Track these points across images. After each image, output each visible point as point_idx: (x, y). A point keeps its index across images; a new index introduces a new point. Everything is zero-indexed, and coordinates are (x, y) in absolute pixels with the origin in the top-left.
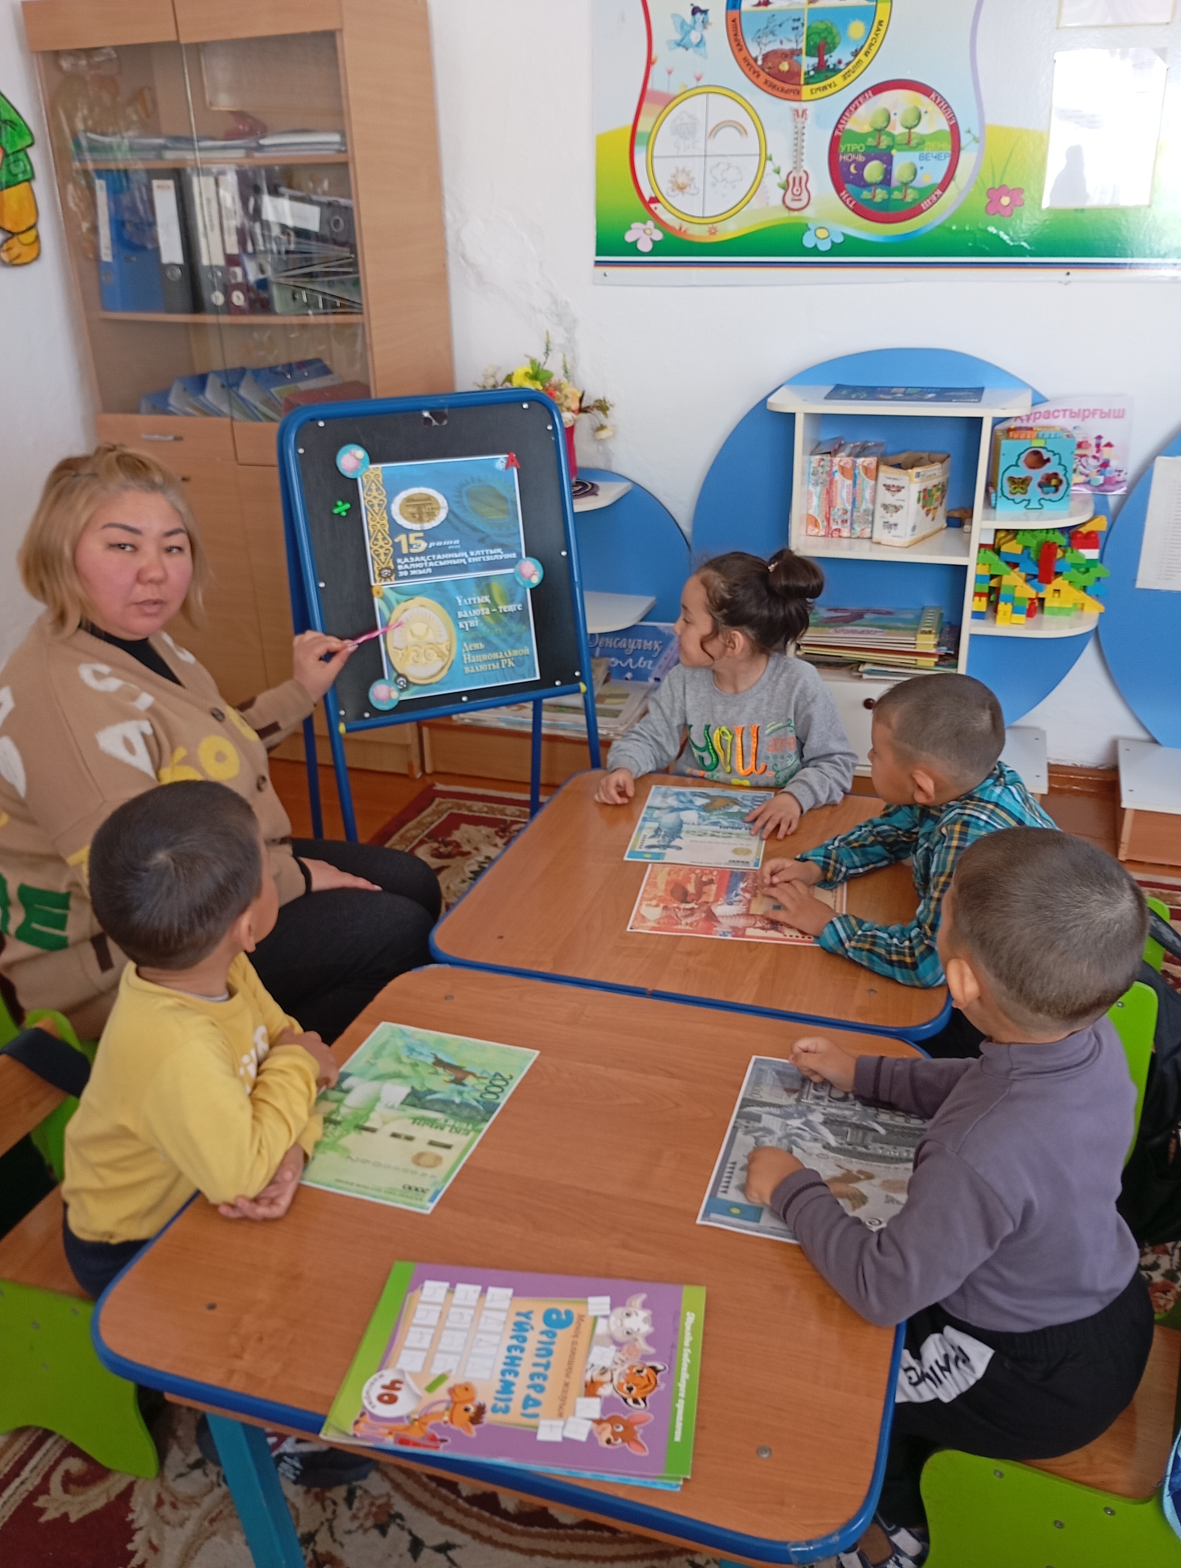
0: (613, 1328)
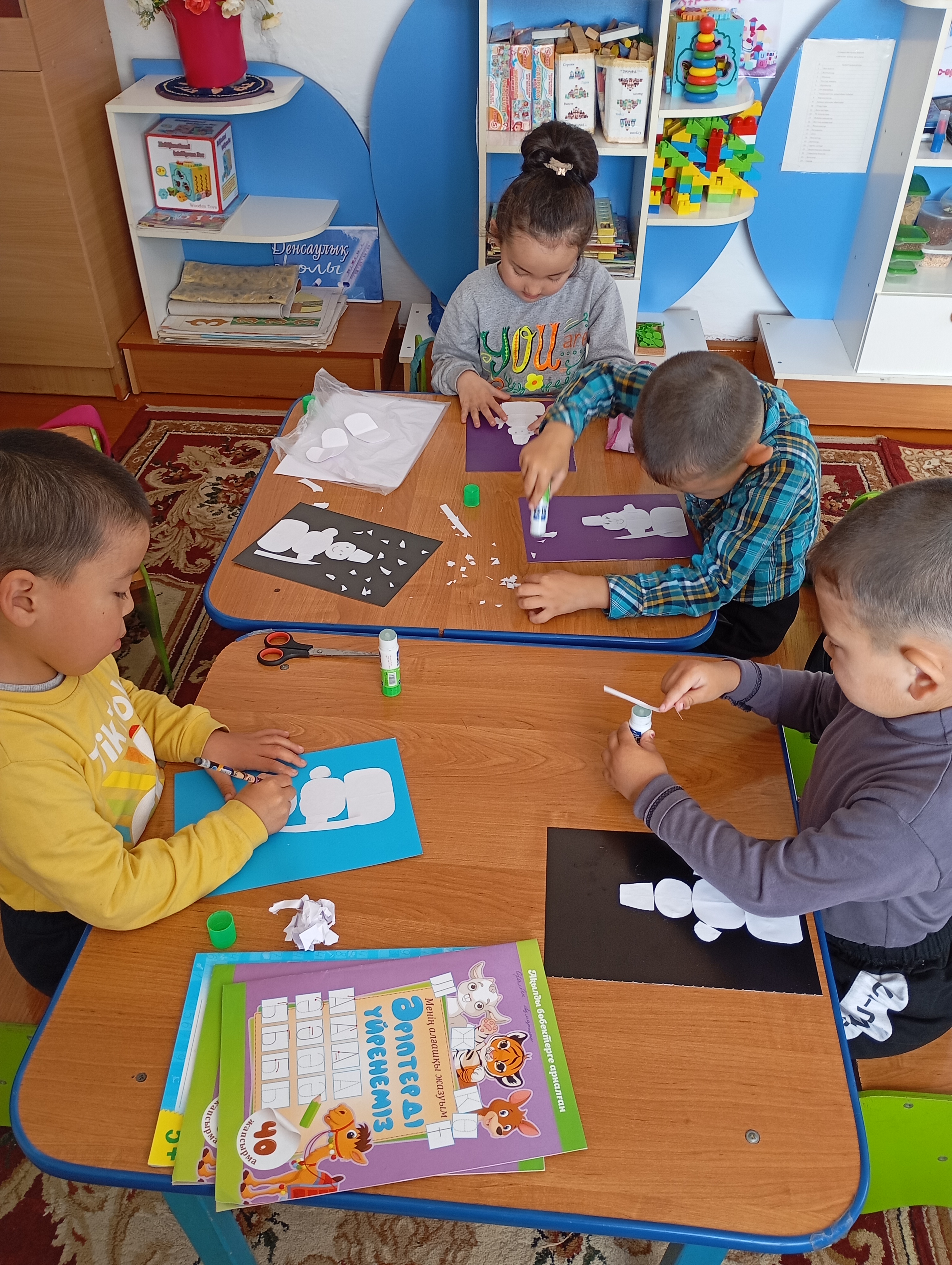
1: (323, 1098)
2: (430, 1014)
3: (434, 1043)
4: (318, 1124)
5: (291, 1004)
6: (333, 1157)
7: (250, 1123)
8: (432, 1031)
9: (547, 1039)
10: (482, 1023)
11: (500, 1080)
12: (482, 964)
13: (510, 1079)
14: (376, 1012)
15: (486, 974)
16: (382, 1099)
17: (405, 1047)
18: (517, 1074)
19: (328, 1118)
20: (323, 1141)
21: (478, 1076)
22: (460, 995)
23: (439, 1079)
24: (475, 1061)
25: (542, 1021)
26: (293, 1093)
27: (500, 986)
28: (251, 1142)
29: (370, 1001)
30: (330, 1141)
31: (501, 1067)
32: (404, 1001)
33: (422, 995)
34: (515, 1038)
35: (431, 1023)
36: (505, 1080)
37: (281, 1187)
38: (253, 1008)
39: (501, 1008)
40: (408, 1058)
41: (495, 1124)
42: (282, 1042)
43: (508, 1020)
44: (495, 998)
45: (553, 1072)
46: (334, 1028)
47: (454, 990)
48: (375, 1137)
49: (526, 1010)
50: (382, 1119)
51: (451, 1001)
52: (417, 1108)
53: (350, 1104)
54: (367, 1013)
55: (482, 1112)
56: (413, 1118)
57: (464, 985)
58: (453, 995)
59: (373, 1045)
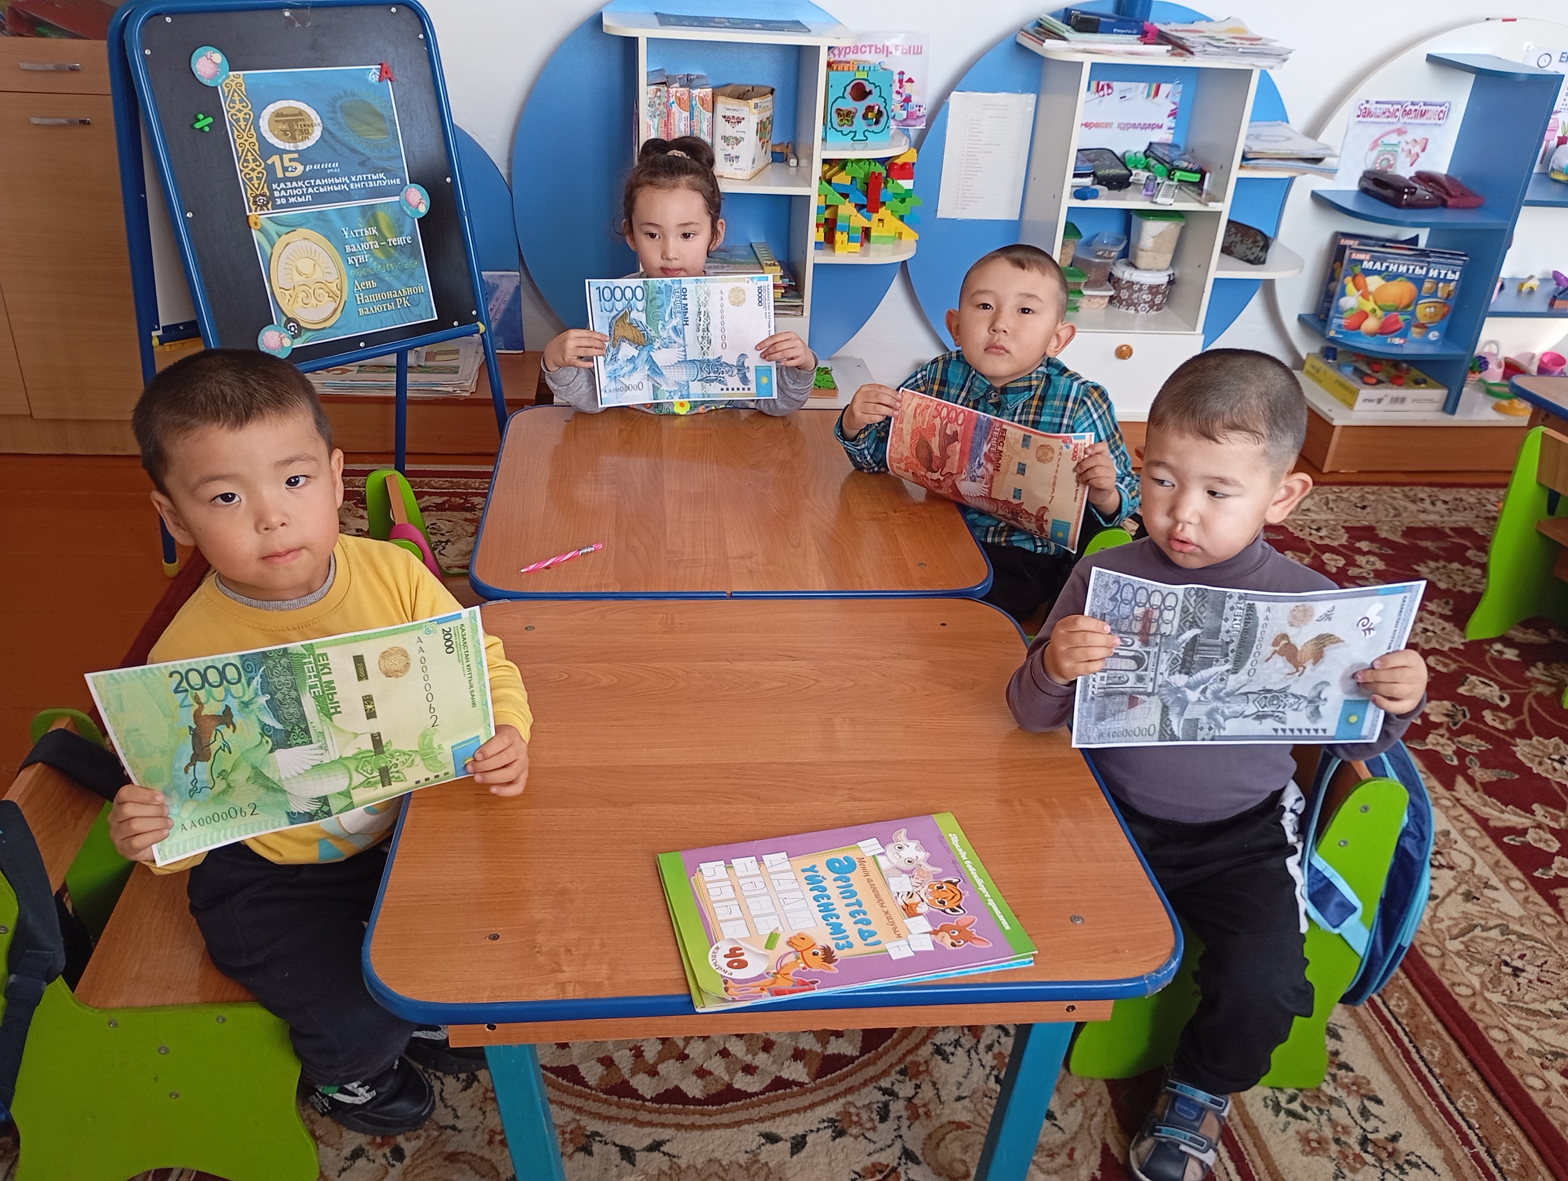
0: (895, 861)
1: (781, 929)
2: (864, 869)
3: (875, 890)
4: (781, 947)
5: (728, 865)
6: (804, 968)
7: (717, 948)
8: (869, 881)
9: (979, 882)
10: (915, 873)
11: (944, 911)
12: (904, 831)
13: (953, 910)
14: (812, 869)
15: (910, 838)
16: (837, 929)
17: (848, 893)
18: (959, 907)
19: (790, 943)
20: (791, 958)
21: (923, 908)
22: (889, 854)
23: (887, 913)
24: (916, 899)
25: (972, 870)
26: (751, 927)
27: (924, 845)
28: (723, 962)
29: (806, 861)
30: (798, 958)
31: (942, 902)
32: (839, 861)
33: (853, 855)
34: (950, 882)
35: (867, 875)
36: (948, 911)
37: (762, 989)
38: (693, 869)
39: (929, 862)
40: (853, 900)
41: (948, 941)
42: (729, 893)
43: (939, 870)
44: (922, 855)
45: (991, 903)
46: (775, 883)
47: (882, 850)
48: (837, 954)
49: (954, 862)
50: (841, 942)
51: (882, 861)
52: (873, 934)
53: (807, 933)
54: (803, 871)
55: (935, 933)
56: (870, 940)
57: (890, 847)
58: (883, 854)
59: (816, 893)
